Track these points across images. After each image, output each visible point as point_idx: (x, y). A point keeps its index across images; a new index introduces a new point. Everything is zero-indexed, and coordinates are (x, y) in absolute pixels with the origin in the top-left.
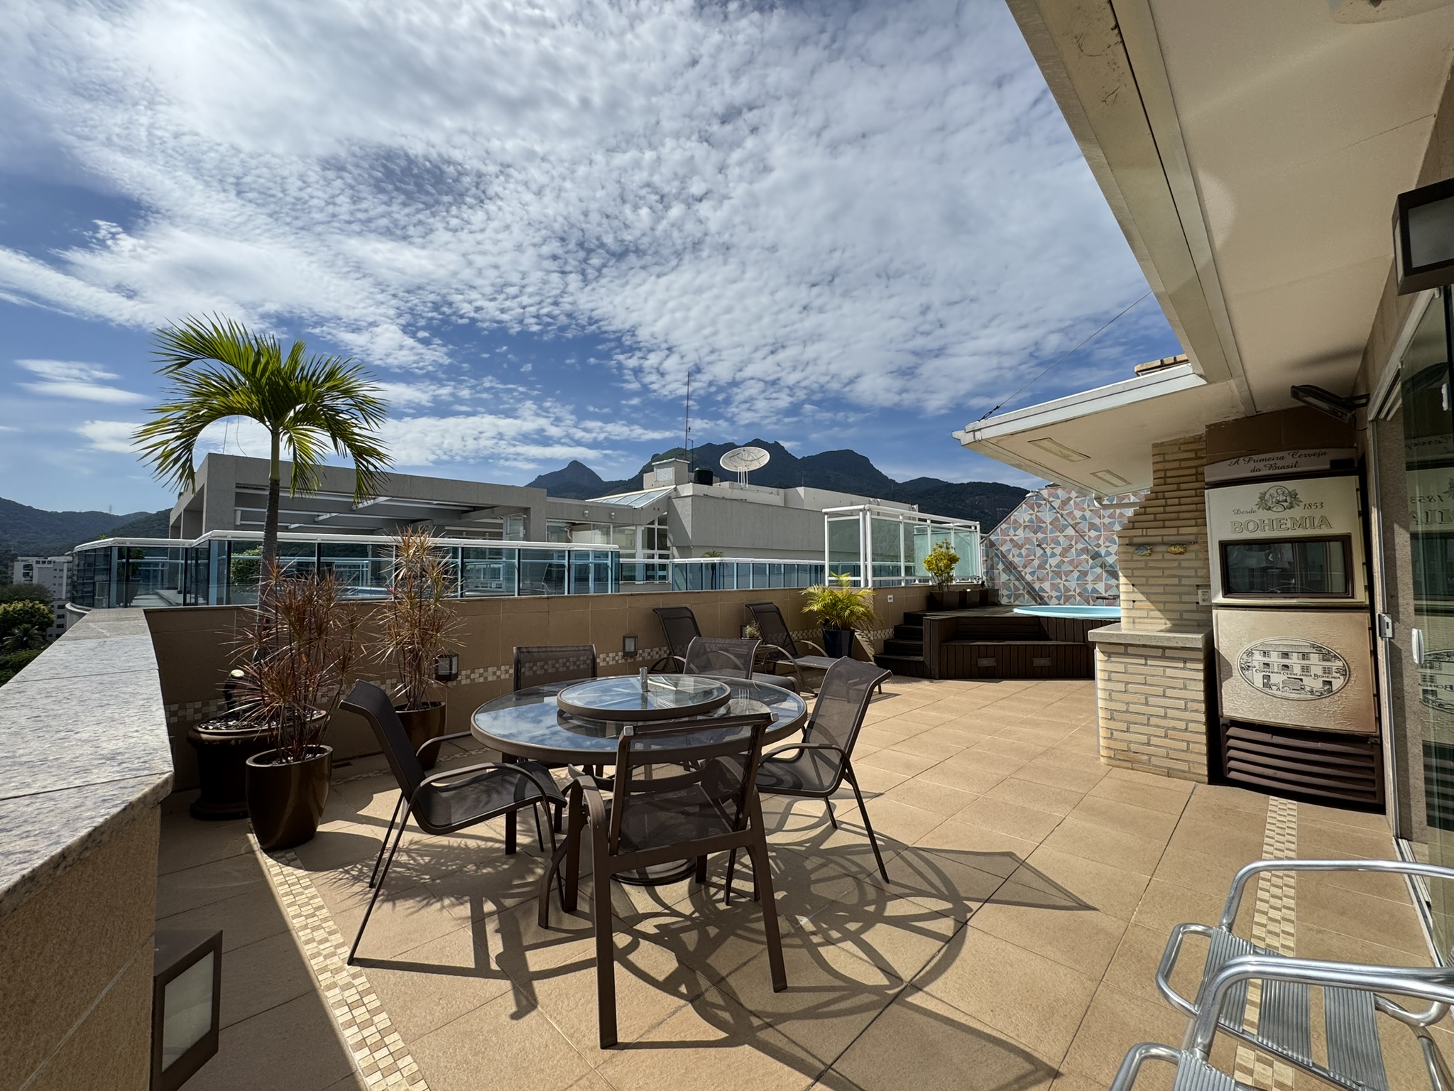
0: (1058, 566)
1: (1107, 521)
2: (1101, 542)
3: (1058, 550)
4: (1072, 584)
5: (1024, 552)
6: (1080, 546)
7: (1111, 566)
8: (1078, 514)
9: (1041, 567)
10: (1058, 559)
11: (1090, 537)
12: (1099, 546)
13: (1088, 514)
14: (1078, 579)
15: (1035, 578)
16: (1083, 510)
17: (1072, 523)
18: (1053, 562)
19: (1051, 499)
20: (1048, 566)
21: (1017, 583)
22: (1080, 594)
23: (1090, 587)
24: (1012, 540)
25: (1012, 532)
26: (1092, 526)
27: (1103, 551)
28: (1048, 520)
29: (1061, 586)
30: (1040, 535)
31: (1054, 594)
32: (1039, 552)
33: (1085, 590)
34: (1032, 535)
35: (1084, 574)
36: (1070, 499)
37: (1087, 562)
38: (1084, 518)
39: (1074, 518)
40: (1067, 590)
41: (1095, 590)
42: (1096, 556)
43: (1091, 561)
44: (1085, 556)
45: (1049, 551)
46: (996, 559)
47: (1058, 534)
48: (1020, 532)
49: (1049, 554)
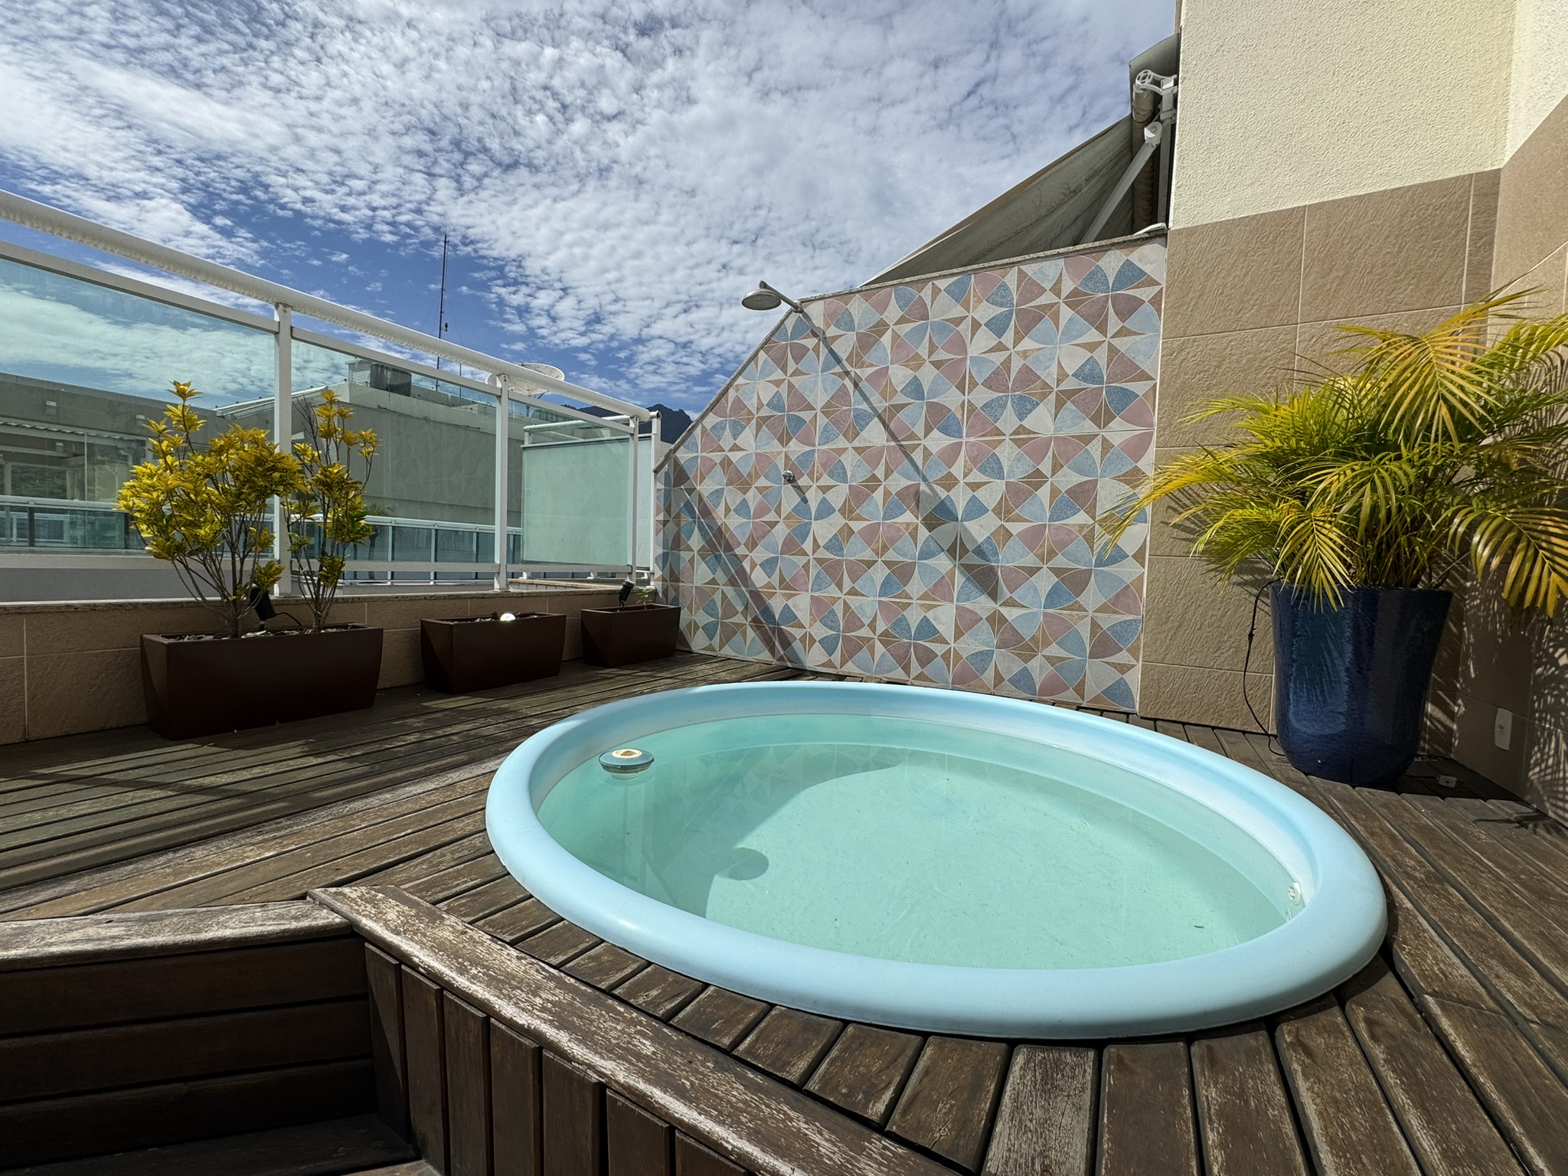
0: (835, 545)
1: (981, 396)
2: (957, 470)
3: (838, 497)
4: (867, 605)
5: (752, 498)
6: (898, 482)
7: (979, 551)
8: (899, 375)
9: (792, 546)
10: (837, 521)
11: (927, 453)
12: (949, 482)
13: (928, 375)
14: (886, 585)
15: (775, 580)
16: (915, 363)
17: (881, 405)
18: (823, 530)
19: (832, 332)
20: (808, 546)
21: (730, 591)
22: (886, 638)
23: (914, 617)
24: (726, 463)
25: (727, 440)
26: (939, 418)
27: (960, 499)
28: (820, 399)
29: (839, 609)
30: (796, 448)
31: (820, 631)
32: (789, 499)
33: (901, 624)
34: (776, 446)
35: (901, 573)
36: (881, 328)
37: (914, 535)
38: (915, 389)
39: (888, 392)
40: (853, 620)
41: (927, 629)
42: (939, 516)
43: (923, 533)
44: (908, 517)
45: (814, 498)
46: (686, 519)
47: (841, 442)
48: (747, 439)
49: (813, 505)
